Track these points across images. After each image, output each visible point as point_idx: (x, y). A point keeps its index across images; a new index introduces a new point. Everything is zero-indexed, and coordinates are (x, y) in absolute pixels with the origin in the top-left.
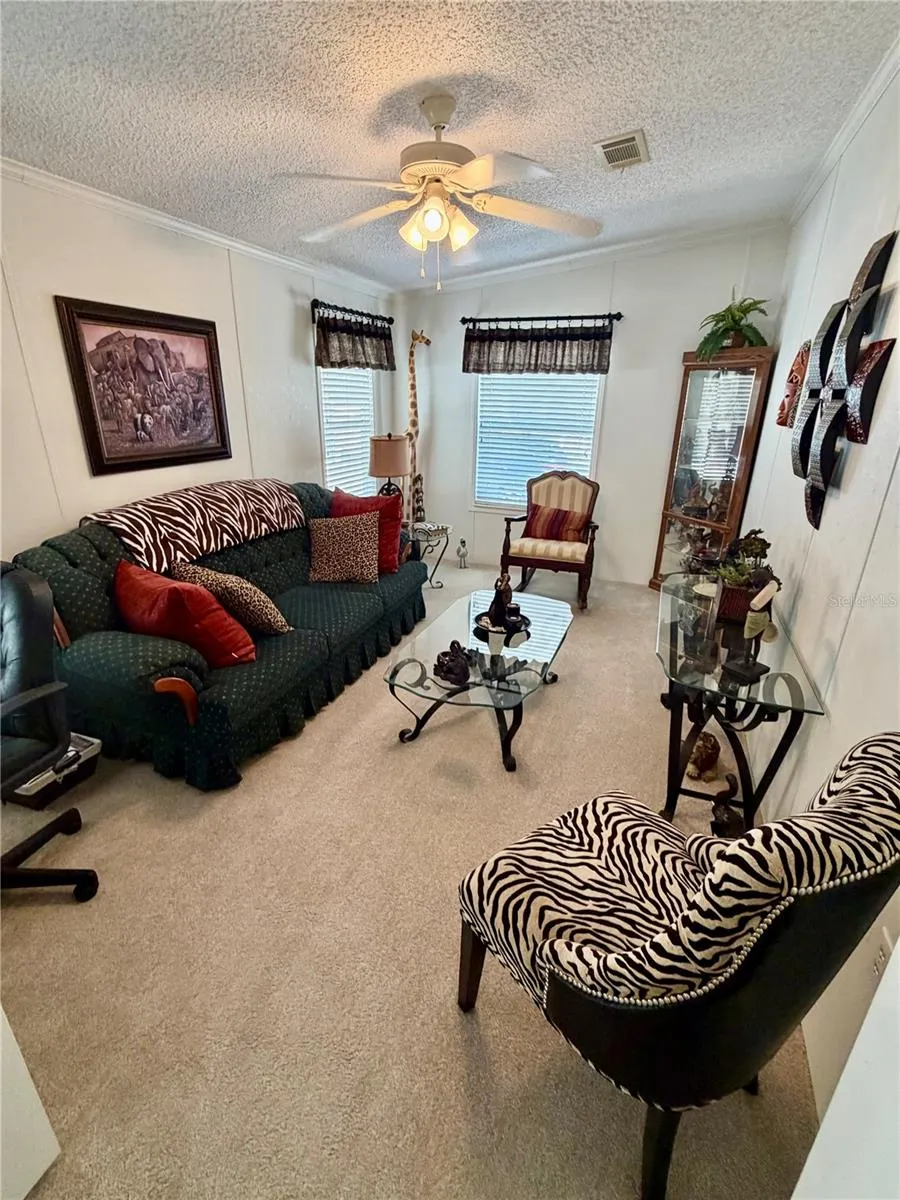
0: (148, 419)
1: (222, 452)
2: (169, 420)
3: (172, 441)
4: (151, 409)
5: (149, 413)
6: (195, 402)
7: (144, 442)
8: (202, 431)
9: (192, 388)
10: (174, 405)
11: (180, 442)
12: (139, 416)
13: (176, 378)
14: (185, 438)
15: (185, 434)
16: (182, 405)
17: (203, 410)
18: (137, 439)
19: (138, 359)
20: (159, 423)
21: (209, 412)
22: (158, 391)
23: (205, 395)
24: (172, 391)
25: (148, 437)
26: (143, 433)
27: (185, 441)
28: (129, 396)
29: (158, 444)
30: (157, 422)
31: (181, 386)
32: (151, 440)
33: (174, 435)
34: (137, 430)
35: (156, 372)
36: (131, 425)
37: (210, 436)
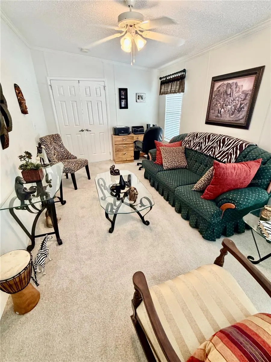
0: (222, 110)
1: (246, 126)
2: (229, 111)
3: (227, 118)
4: (224, 107)
5: (223, 108)
6: (241, 104)
7: (219, 117)
8: (239, 116)
9: (241, 99)
10: (232, 106)
11: (229, 119)
12: (220, 109)
13: (237, 96)
14: (232, 118)
15: (232, 117)
16: (235, 106)
17: (243, 108)
18: (217, 116)
19: (226, 91)
20: (225, 112)
21: (246, 109)
22: (228, 101)
23: (247, 102)
24: (233, 100)
25: (220, 116)
26: (219, 114)
27: (231, 119)
28: (220, 103)
29: (222, 119)
30: (225, 111)
31: (238, 98)
32: (221, 117)
33: (228, 116)
34: (218, 113)
35: (230, 94)
36: (217, 112)
37: (241, 119)
